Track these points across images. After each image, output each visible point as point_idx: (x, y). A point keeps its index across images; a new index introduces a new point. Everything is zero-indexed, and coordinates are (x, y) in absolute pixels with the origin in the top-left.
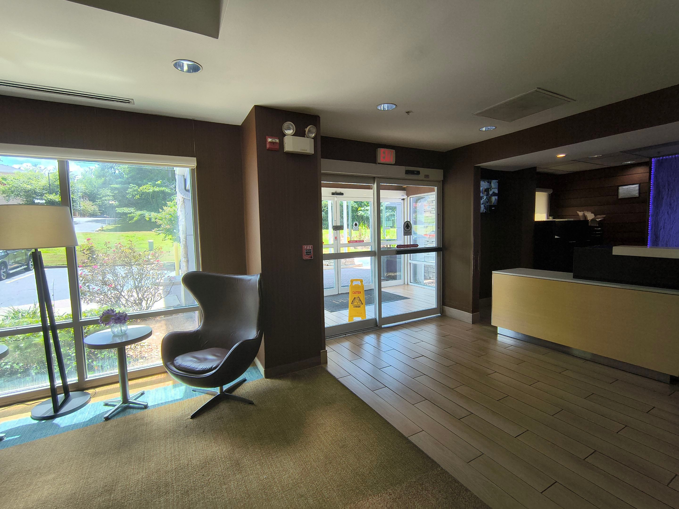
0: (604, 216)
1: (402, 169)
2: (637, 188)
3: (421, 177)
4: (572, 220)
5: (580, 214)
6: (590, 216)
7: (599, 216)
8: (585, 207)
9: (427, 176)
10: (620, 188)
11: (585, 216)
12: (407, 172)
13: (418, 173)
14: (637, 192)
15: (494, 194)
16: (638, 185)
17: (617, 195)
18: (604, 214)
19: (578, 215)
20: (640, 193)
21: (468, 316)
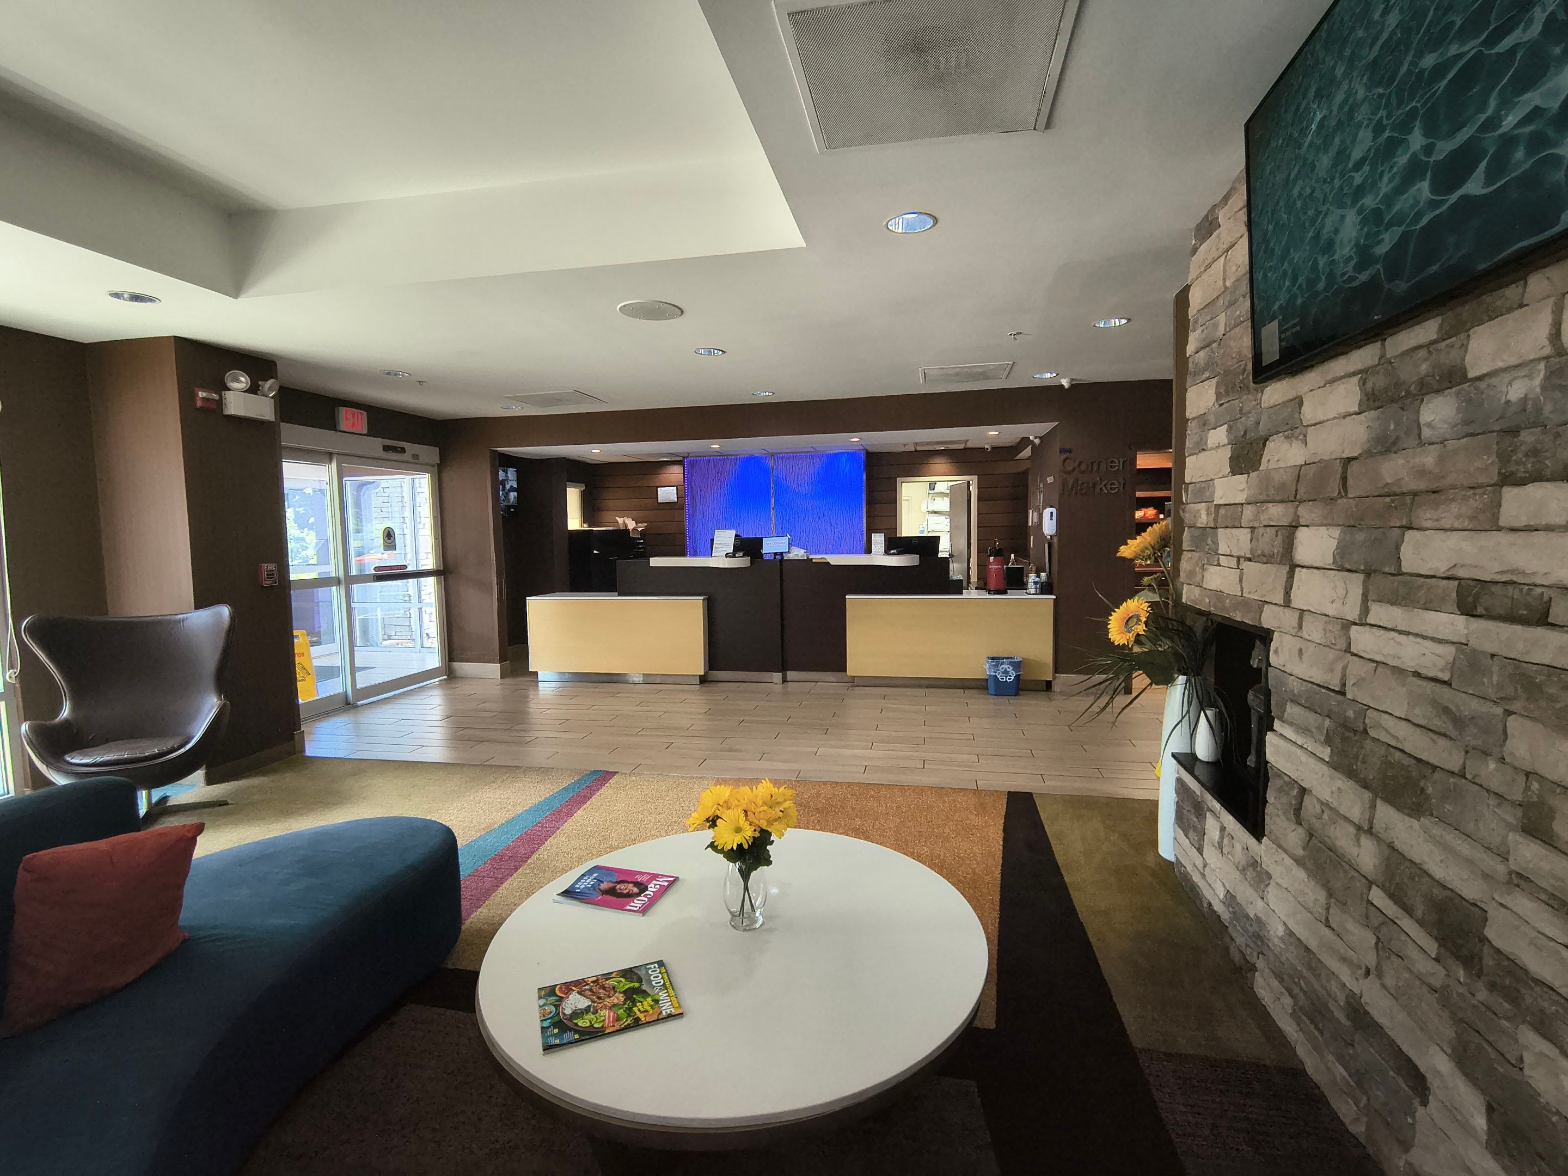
0: (646, 524)
1: (378, 443)
2: (675, 491)
3: (406, 457)
4: (611, 528)
5: (620, 520)
6: (631, 525)
7: (640, 525)
8: (624, 511)
9: (416, 456)
10: (659, 489)
11: (625, 524)
12: (386, 448)
13: (403, 450)
16: (675, 488)
17: (656, 497)
18: (646, 522)
19: (618, 522)
20: (678, 497)
21: (494, 669)
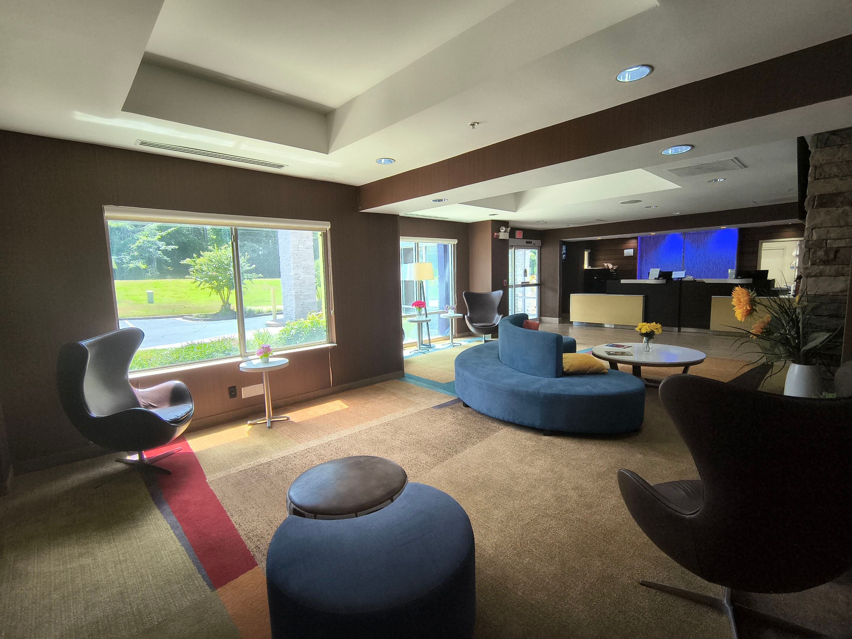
0: (618, 266)
1: (525, 240)
2: (633, 251)
3: (532, 245)
4: (601, 268)
5: (606, 265)
6: (611, 266)
7: (615, 266)
8: (608, 261)
9: (534, 244)
10: (625, 250)
11: (608, 266)
12: (527, 242)
13: (531, 242)
14: (633, 253)
15: (564, 254)
16: (633, 250)
17: (623, 254)
19: (604, 265)
20: (634, 254)
21: (556, 320)
